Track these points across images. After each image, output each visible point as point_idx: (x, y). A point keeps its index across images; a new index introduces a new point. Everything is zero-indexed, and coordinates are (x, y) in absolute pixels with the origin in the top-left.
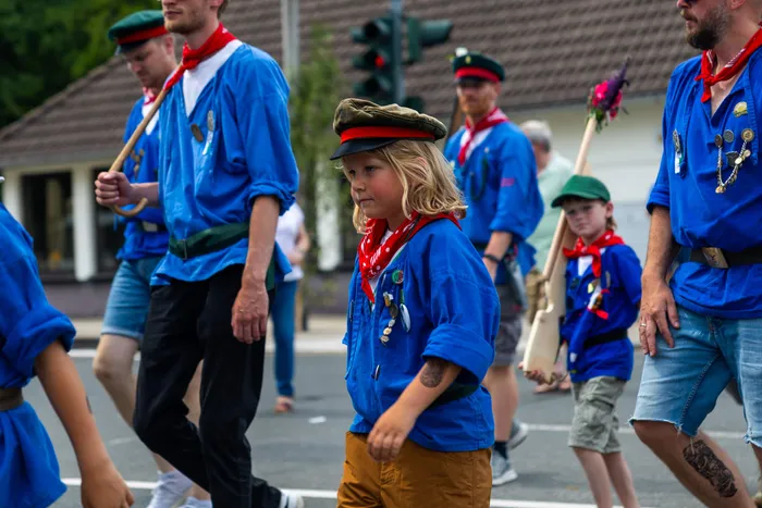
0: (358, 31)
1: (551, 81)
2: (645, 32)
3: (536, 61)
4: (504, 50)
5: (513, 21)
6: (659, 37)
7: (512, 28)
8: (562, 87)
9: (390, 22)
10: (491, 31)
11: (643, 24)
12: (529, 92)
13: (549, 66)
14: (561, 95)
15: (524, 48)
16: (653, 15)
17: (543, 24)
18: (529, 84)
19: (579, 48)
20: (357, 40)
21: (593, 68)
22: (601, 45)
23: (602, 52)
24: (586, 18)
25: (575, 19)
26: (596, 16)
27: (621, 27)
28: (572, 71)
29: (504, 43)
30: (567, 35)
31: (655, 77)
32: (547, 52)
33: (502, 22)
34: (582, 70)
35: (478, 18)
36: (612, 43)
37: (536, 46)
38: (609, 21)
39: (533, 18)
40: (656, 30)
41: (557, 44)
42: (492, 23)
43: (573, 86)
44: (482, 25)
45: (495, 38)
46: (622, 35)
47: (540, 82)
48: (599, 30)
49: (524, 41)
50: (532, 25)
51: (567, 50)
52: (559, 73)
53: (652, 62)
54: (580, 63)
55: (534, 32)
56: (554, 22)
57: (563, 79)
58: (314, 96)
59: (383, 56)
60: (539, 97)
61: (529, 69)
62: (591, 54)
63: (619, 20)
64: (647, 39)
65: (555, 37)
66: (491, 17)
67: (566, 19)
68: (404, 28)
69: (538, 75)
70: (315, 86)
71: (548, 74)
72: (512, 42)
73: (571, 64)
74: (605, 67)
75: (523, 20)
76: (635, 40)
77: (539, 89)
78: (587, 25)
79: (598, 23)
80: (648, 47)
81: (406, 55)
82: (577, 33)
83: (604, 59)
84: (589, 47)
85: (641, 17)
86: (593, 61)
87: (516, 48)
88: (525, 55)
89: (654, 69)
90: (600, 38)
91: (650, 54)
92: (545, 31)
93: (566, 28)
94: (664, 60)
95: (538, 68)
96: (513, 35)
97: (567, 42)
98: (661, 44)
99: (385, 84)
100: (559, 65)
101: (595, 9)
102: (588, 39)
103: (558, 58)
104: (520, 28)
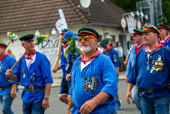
1: (11, 27)
2: (32, 16)
3: (9, 22)
4: (3, 20)
5: (5, 13)
6: (34, 17)
7: (5, 15)
10: (1, 15)
11: (31, 14)
13: (12, 23)
15: (7, 19)
16: (34, 12)
17: (12, 14)
18: (7, 28)
19: (18, 19)
21: (21, 24)
22: (23, 19)
23: (23, 20)
24: (20, 12)
25: (18, 13)
26: (22, 12)
27: (27, 15)
28: (16, 25)
29: (3, 18)
30: (16, 16)
31: (33, 26)
32: (12, 20)
34: (18, 24)
36: (25, 18)
38: (25, 13)
39: (10, 12)
40: (34, 16)
41: (14, 18)
43: (16, 28)
46: (27, 16)
47: (9, 27)
48: (23, 15)
49: (7, 18)
50: (9, 14)
51: (16, 20)
52: (14, 25)
53: (32, 23)
54: (18, 23)
55: (9, 16)
56: (14, 13)
61: (7, 24)
62: (20, 21)
63: (27, 13)
64: (32, 18)
65: (14, 17)
67: (16, 13)
69: (9, 25)
71: (11, 25)
72: (5, 18)
73: (16, 23)
74: (23, 24)
75: (8, 13)
76: (29, 18)
78: (20, 14)
79: (23, 14)
80: (32, 19)
82: (18, 16)
83: (23, 22)
84: (20, 19)
85: (31, 12)
86: (21, 22)
87: (5, 19)
88: (7, 21)
89: (32, 24)
91: (32, 21)
92: (12, 15)
93: (16, 15)
94: (35, 22)
95: (9, 24)
96: (5, 16)
97: (16, 18)
98: (35, 19)
100: (14, 23)
101: (23, 10)
102: (20, 17)
103: (14, 22)
104: (7, 14)
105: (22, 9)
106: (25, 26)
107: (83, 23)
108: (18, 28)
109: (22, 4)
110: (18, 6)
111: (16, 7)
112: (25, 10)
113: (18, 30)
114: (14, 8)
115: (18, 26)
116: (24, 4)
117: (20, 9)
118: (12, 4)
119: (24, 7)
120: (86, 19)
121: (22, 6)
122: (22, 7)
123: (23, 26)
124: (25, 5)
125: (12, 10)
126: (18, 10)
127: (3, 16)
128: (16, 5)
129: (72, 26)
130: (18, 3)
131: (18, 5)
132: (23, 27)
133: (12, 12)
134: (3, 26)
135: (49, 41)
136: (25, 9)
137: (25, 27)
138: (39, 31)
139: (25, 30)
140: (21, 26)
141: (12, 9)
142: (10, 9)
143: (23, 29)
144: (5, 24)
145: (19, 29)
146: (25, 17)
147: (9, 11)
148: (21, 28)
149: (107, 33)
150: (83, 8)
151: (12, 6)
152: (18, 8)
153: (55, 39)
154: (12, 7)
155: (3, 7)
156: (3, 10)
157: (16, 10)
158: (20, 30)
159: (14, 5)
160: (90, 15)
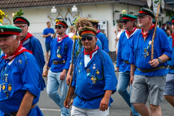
108: (29, 2)
113: (29, 4)
129: (97, 3)
132: (35, 2)
135: (66, 19)
137: (38, 2)
138: (56, 7)
143: (35, 4)
145: (31, 4)
148: (32, 2)
149: (131, 13)
153: (73, 18)
158: (32, 5)
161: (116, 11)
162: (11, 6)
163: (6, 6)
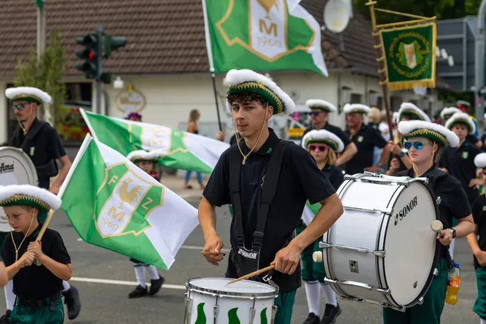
0: (81, 39)
1: (165, 61)
3: (159, 50)
4: (142, 42)
5: (147, 27)
7: (146, 32)
8: (171, 64)
9: (96, 36)
10: (136, 32)
12: (154, 65)
13: (165, 53)
14: (171, 69)
15: (153, 42)
17: (162, 31)
18: (154, 61)
19: (179, 45)
20: (79, 43)
21: (187, 56)
22: (190, 45)
23: (191, 48)
24: (183, 30)
25: (178, 30)
26: (188, 29)
28: (176, 57)
29: (142, 39)
30: (174, 38)
32: (164, 46)
33: (141, 28)
34: (181, 56)
35: (130, 24)
36: (196, 44)
37: (158, 42)
38: (194, 33)
39: (157, 27)
42: (137, 28)
43: (177, 64)
44: (131, 28)
45: (137, 35)
47: (160, 61)
48: (189, 37)
49: (152, 39)
50: (156, 31)
51: (174, 45)
52: (170, 57)
54: (180, 53)
55: (157, 34)
56: (167, 30)
57: (171, 60)
58: (52, 66)
59: (93, 53)
60: (160, 69)
61: (155, 54)
62: (186, 49)
65: (168, 38)
66: (135, 24)
67: (173, 30)
68: (103, 39)
69: (159, 57)
70: (54, 61)
71: (165, 57)
72: (147, 39)
73: (175, 53)
74: (192, 56)
75: (152, 27)
77: (160, 65)
78: (184, 33)
79: (189, 33)
81: (103, 54)
82: (178, 37)
83: (192, 52)
84: (185, 45)
86: (186, 52)
87: (148, 42)
88: (153, 46)
90: (190, 41)
92: (163, 34)
93: (173, 34)
95: (159, 53)
96: (147, 35)
97: (174, 42)
99: (93, 66)
100: (170, 53)
101: (188, 26)
102: (184, 41)
103: (169, 49)
104: (150, 31)
105: (187, 22)
106: (197, 60)
107: (336, 66)
108: (182, 64)
109: (185, 11)
110: (176, 15)
111: (170, 16)
112: (193, 25)
113: (181, 68)
114: (166, 19)
115: (182, 60)
116: (190, 11)
117: (181, 23)
118: (159, 9)
119: (191, 18)
120: (340, 59)
121: (185, 15)
122: (186, 18)
123: (192, 61)
124: (192, 14)
125: (162, 23)
126: (176, 23)
127: (142, 35)
128: (170, 12)
130: (174, 8)
131: (175, 12)
132: (194, 64)
133: (162, 27)
134: (143, 58)
136: (192, 22)
137: (199, 64)
139: (199, 71)
140: (187, 60)
141: (161, 19)
142: (156, 20)
143: (194, 68)
144: (148, 54)
145: (185, 68)
146: (195, 40)
147: (155, 24)
148: (188, 64)
149: (372, 92)
150: (331, 32)
151: (160, 12)
152: (176, 19)
154: (160, 16)
155: (140, 13)
156: (140, 20)
157: (171, 23)
158: (187, 69)
159: (165, 12)
160: (343, 49)
161: (345, 88)
162: (148, 70)
163: (138, 69)
